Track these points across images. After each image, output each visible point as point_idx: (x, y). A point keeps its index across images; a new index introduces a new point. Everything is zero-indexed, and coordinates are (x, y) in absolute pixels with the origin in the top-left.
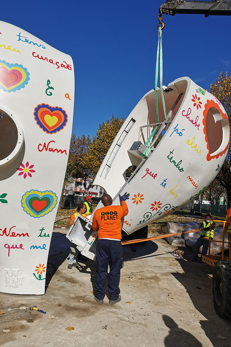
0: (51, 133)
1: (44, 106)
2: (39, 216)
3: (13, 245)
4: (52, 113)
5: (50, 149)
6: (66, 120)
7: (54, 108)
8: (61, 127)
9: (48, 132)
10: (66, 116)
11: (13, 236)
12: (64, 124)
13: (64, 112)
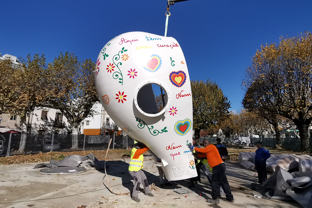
0: (180, 86)
1: (173, 73)
2: (184, 134)
3: (175, 154)
4: (178, 75)
5: (182, 95)
6: (185, 77)
7: (178, 72)
8: (184, 82)
9: (179, 87)
10: (185, 74)
11: (174, 148)
12: (185, 79)
13: (183, 72)
